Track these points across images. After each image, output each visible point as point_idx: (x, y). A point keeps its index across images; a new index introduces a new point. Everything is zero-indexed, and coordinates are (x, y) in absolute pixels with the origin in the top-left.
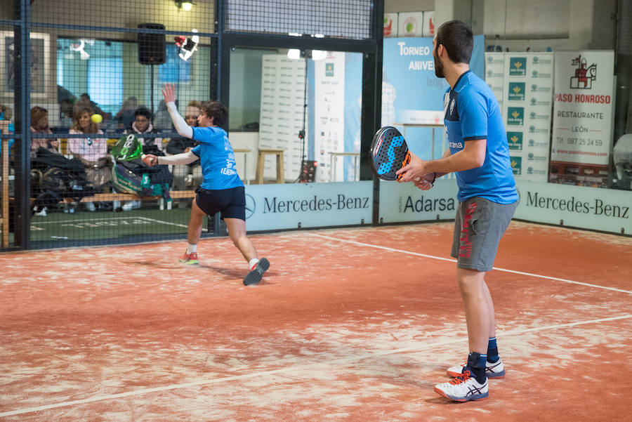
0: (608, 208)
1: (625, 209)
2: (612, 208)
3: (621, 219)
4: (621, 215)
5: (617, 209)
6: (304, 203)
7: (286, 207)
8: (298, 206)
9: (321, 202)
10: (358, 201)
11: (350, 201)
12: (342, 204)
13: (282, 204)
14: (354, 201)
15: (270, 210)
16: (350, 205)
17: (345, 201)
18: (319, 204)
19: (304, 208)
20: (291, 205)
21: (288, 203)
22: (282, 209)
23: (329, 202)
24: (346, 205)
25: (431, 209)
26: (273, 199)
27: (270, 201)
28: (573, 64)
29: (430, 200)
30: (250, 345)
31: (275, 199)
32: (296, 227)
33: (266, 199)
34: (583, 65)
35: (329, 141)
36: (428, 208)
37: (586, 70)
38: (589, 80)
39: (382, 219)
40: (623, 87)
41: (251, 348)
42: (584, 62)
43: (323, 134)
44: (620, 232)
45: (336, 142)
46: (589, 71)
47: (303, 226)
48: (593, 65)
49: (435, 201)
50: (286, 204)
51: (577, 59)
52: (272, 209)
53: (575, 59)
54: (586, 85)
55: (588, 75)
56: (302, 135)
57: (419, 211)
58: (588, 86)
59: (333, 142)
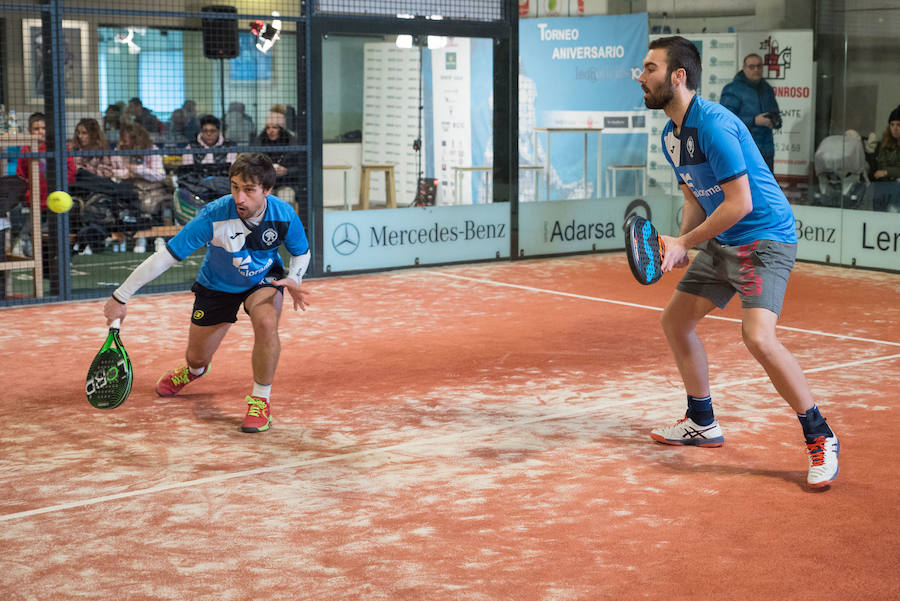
0: (809, 230)
1: (831, 231)
2: (814, 230)
3: (825, 243)
4: (826, 239)
5: (820, 231)
6: (423, 233)
7: (399, 239)
8: (414, 236)
9: (444, 231)
10: (491, 229)
11: (481, 229)
12: (470, 233)
13: (393, 235)
14: (486, 229)
15: (378, 242)
16: (481, 234)
17: (475, 229)
18: (441, 234)
19: (423, 239)
20: (406, 236)
21: (402, 233)
22: (393, 241)
23: (454, 230)
24: (476, 233)
25: (585, 237)
26: (382, 227)
27: (379, 232)
28: (761, 48)
29: (584, 226)
30: (357, 416)
31: (384, 228)
32: (413, 263)
33: (373, 228)
34: (773, 49)
35: (452, 153)
36: (581, 235)
37: (778, 56)
38: (782, 68)
39: (522, 251)
40: (825, 76)
41: (358, 419)
42: (775, 45)
43: (444, 144)
44: (824, 260)
45: (461, 154)
46: (781, 57)
47: (421, 262)
48: (786, 49)
49: (590, 227)
50: (399, 234)
51: (766, 42)
52: (382, 242)
53: (763, 41)
54: (778, 75)
55: (781, 61)
56: (417, 145)
57: (568, 240)
58: (781, 76)
59: (457, 154)
